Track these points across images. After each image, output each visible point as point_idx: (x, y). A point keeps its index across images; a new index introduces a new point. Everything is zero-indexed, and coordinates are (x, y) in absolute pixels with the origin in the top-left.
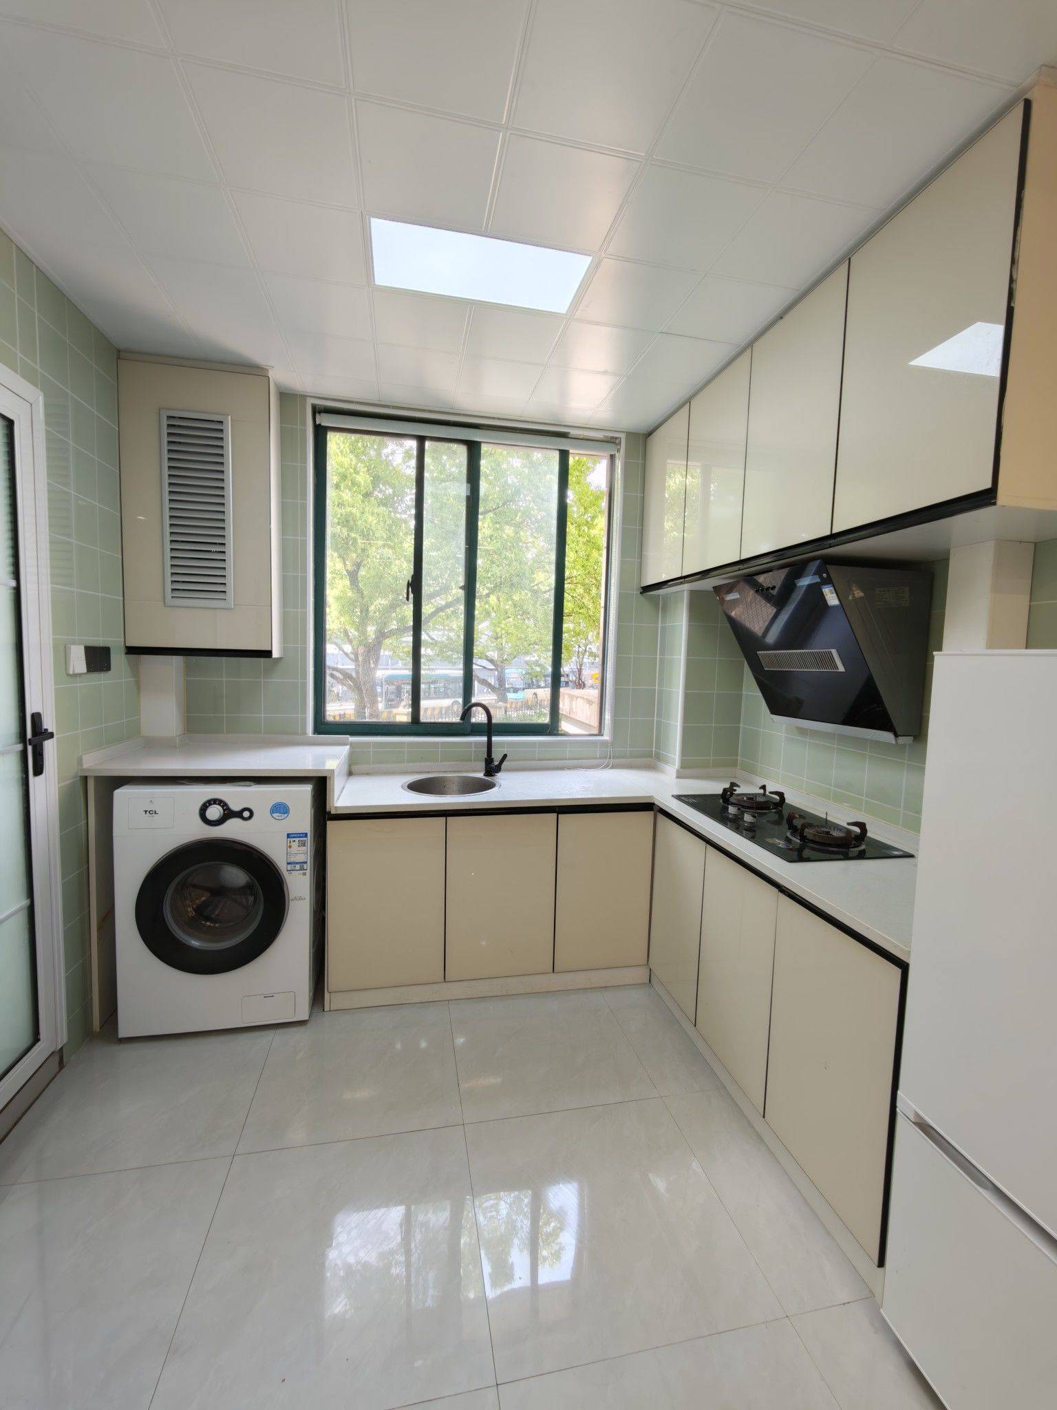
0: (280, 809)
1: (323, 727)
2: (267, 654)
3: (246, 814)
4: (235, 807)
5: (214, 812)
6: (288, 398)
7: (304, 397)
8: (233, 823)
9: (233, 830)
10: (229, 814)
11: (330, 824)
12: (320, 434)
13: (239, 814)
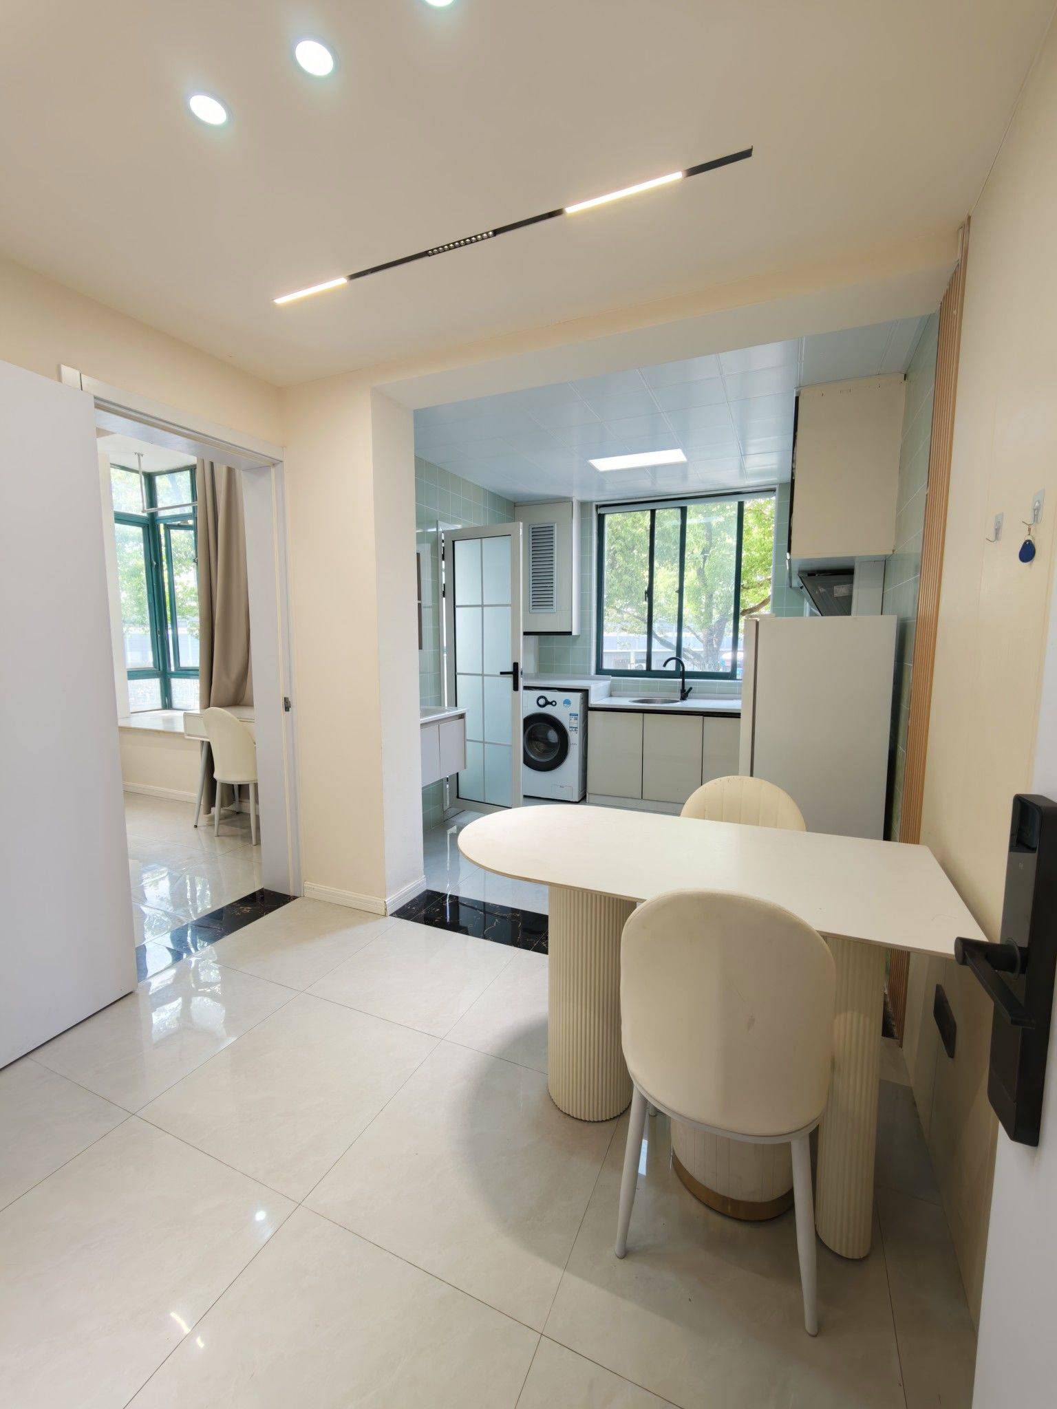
0: (567, 702)
1: (600, 671)
2: (570, 633)
3: (554, 703)
4: (550, 700)
5: (542, 702)
6: (584, 505)
7: (591, 502)
8: (549, 706)
9: (548, 710)
10: (547, 703)
11: (589, 712)
12: (601, 518)
13: (551, 703)
